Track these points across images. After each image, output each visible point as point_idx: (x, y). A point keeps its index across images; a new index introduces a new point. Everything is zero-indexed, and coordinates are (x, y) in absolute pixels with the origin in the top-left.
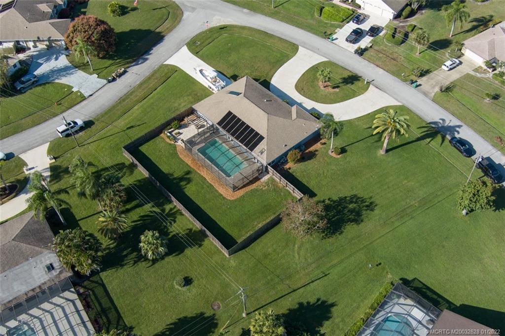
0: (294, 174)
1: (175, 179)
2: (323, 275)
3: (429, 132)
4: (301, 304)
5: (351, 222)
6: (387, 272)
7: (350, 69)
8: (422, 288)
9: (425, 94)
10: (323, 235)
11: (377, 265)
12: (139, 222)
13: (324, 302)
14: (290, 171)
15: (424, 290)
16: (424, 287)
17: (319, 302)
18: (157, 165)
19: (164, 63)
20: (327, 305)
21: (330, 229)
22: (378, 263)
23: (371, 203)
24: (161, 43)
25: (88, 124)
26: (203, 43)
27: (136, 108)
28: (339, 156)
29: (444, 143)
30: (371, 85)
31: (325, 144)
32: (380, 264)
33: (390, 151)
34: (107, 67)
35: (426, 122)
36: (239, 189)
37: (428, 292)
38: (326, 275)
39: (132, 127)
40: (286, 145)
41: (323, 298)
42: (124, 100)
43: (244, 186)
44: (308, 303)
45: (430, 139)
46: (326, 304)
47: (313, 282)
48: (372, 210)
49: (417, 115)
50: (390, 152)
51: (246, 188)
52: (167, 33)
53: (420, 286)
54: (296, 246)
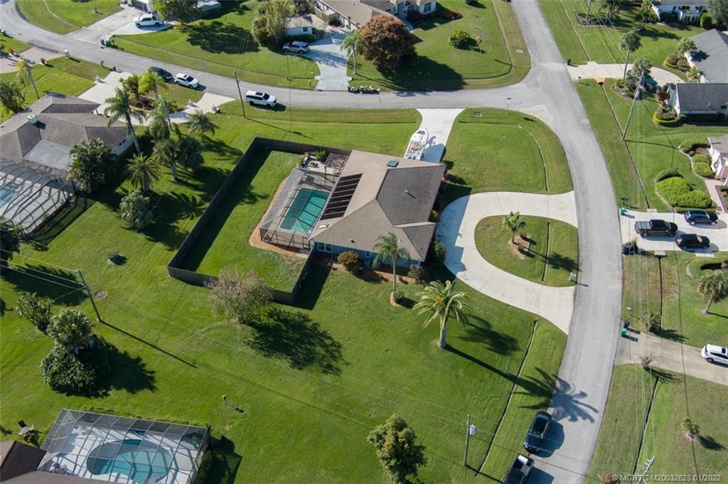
0: (330, 277)
1: (249, 192)
2: (191, 363)
3: (538, 385)
4: (139, 359)
5: (291, 359)
6: (232, 423)
7: (582, 254)
8: (229, 469)
9: (620, 352)
10: (253, 340)
11: (237, 409)
12: (175, 197)
13: (152, 379)
14: (332, 271)
15: (227, 473)
16: (232, 472)
17: (149, 375)
18: (259, 172)
19: (418, 110)
20: (149, 383)
21: (266, 343)
22: (240, 408)
23: (338, 368)
24: (449, 93)
25: (278, 107)
26: (485, 118)
27: (330, 124)
28: (394, 304)
29: (530, 411)
30: (573, 288)
31: (406, 283)
32: (241, 411)
33: (451, 351)
34: (370, 79)
35: (557, 373)
36: (270, 243)
38: (192, 366)
39: (299, 134)
40: (353, 242)
41: (157, 376)
42: (333, 112)
43: (276, 245)
44: (144, 365)
45: (525, 391)
46: (151, 382)
47: (175, 357)
48: (326, 372)
49: (561, 359)
50: (450, 353)
51: (276, 247)
52: (468, 89)
53: (231, 467)
54: (219, 323)
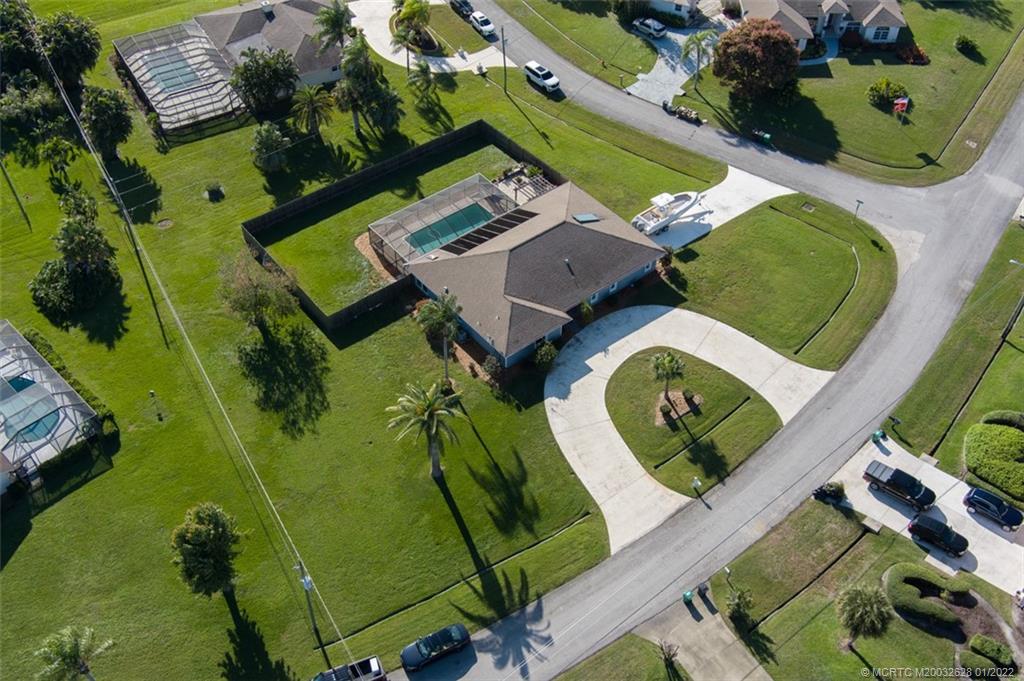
2: (168, 341)
5: (265, 393)
6: (139, 426)
8: (90, 472)
9: (656, 621)
10: (249, 350)
11: (159, 415)
13: (120, 336)
14: (406, 318)
15: (84, 475)
16: (90, 476)
17: (121, 331)
19: (730, 167)
20: (113, 340)
21: (258, 361)
22: (163, 415)
23: (301, 431)
26: (814, 216)
30: (687, 499)
31: (475, 375)
32: (161, 419)
33: (439, 486)
35: (545, 594)
36: (376, 251)
37: (78, 479)
38: (167, 344)
39: (545, 137)
43: (381, 256)
45: (480, 590)
46: (116, 339)
47: (161, 326)
48: (284, 428)
49: (568, 579)
50: (435, 488)
53: (94, 471)
